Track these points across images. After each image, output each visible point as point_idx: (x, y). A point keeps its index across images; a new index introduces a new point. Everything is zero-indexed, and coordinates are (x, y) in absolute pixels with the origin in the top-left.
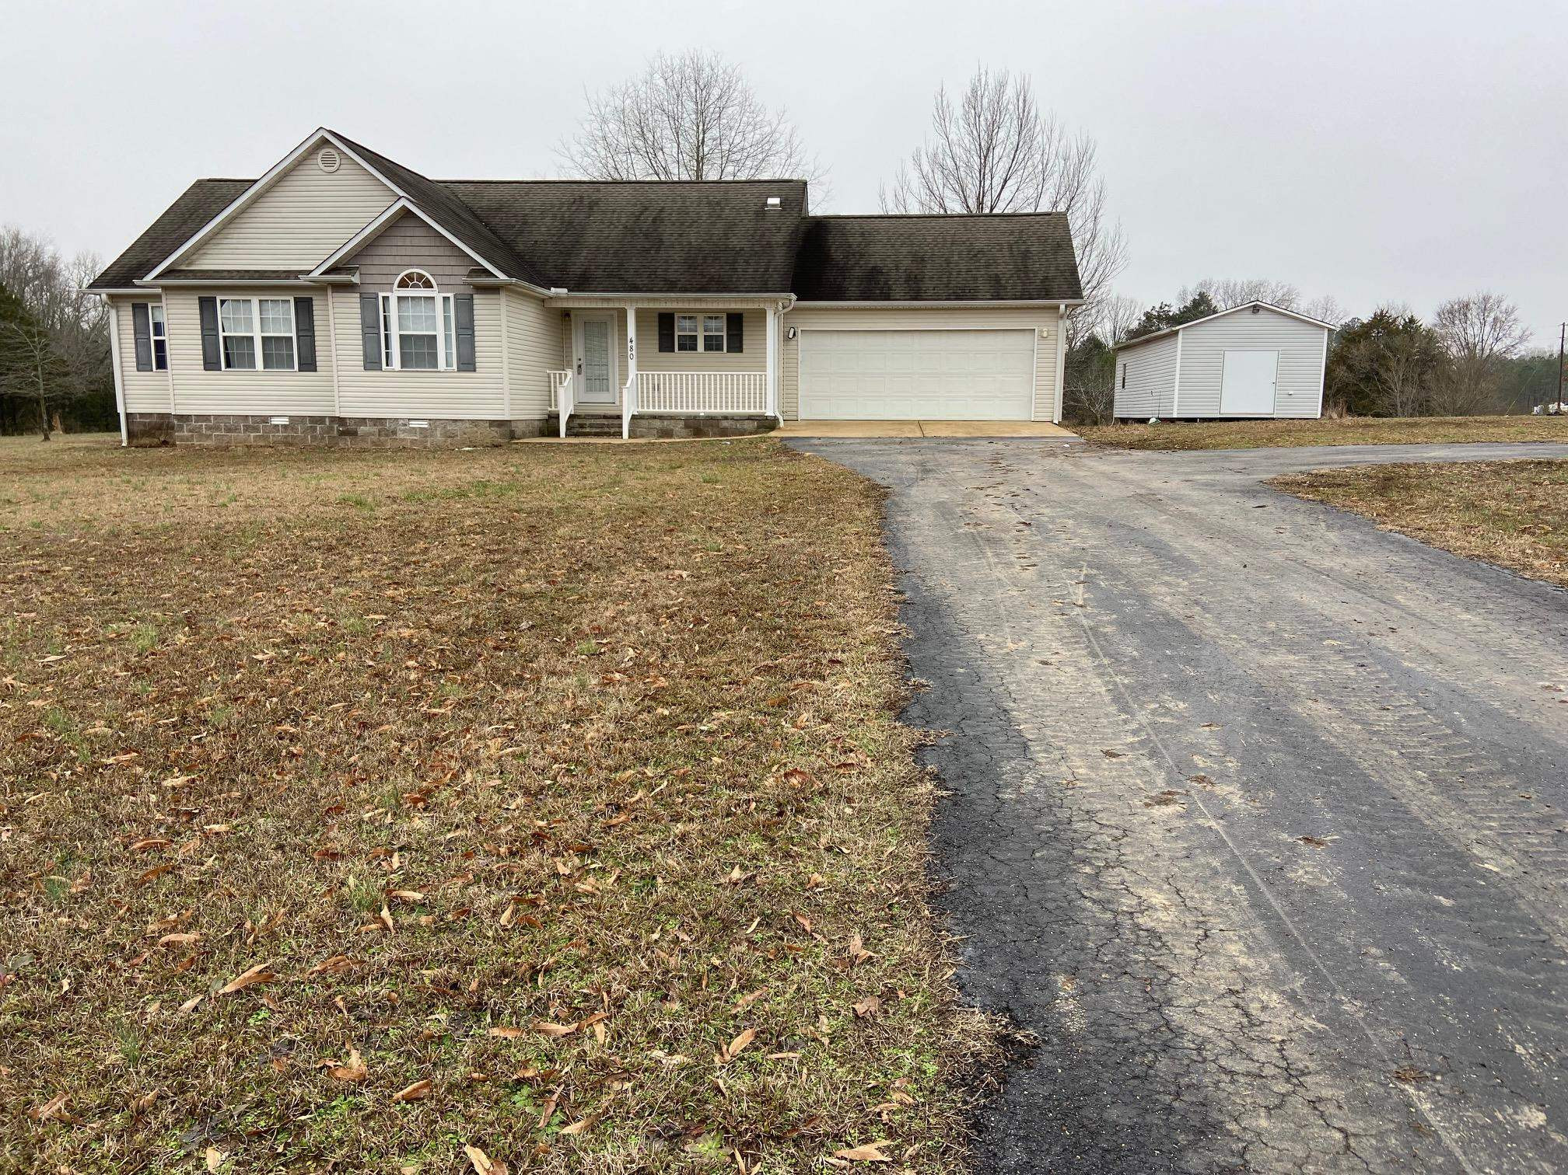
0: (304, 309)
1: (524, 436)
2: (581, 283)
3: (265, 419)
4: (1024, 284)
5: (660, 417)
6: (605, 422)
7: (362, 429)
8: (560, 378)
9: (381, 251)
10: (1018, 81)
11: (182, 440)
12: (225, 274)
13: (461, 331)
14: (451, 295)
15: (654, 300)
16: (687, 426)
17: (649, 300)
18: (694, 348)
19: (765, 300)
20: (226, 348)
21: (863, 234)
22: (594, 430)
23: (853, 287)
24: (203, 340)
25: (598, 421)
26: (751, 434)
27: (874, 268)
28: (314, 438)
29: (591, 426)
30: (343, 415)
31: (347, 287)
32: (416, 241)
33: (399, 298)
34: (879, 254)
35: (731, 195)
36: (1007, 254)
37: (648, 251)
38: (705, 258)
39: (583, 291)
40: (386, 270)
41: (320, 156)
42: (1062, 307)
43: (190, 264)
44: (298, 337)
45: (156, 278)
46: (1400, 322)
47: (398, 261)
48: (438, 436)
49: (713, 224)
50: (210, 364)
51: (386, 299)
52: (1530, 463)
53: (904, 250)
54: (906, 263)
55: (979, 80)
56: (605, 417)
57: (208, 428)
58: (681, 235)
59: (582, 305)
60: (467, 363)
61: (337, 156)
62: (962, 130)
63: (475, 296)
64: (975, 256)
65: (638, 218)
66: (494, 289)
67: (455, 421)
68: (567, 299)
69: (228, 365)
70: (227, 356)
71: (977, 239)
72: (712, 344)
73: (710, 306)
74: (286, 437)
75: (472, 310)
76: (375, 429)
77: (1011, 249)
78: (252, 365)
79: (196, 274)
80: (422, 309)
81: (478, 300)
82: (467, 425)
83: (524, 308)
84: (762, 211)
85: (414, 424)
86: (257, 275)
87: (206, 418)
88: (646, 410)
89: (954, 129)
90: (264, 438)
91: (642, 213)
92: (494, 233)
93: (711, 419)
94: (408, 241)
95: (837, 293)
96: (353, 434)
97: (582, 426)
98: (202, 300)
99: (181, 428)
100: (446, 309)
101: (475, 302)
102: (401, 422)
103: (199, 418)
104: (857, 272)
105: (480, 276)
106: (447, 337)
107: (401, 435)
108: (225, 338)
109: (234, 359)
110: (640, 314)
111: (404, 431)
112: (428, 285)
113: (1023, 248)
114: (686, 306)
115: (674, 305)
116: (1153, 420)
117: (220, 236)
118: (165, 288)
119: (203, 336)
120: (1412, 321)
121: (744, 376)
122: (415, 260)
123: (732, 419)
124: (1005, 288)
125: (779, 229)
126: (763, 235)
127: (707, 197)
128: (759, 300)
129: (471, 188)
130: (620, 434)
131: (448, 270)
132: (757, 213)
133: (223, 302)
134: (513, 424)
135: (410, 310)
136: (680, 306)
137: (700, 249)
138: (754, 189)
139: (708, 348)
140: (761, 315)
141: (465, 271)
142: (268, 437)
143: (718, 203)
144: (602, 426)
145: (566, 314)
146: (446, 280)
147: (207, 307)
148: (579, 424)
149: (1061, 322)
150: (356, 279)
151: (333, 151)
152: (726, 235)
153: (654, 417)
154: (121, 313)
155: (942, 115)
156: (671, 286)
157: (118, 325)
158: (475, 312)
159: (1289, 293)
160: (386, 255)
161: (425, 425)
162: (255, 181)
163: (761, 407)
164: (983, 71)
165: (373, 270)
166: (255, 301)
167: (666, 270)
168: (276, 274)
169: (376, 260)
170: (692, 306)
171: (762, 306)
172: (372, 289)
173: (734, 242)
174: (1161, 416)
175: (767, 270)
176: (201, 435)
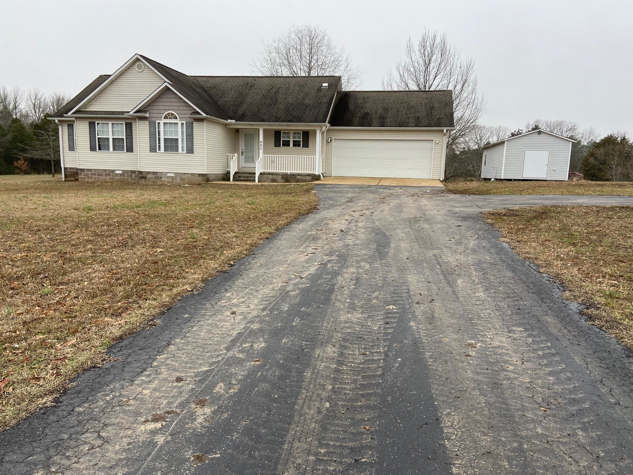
0: (129, 127)
1: (214, 180)
2: (241, 118)
3: (113, 171)
4: (429, 120)
5: (272, 174)
6: (249, 175)
7: (148, 176)
8: (232, 157)
9: (157, 104)
10: (442, 36)
11: (81, 179)
12: (99, 113)
13: (188, 137)
14: (184, 122)
15: (271, 125)
16: (282, 178)
17: (269, 125)
18: (289, 145)
19: (316, 126)
20: (99, 142)
21: (364, 99)
22: (245, 179)
23: (356, 121)
24: (90, 139)
25: (247, 175)
26: (309, 182)
27: (366, 113)
28: (132, 179)
29: (243, 177)
30: (141, 170)
31: (144, 118)
32: (171, 100)
33: (164, 123)
34: (369, 107)
35: (308, 82)
36: (424, 107)
37: (271, 105)
38: (293, 109)
39: (242, 121)
40: (159, 111)
41: (136, 65)
42: (445, 131)
43: (86, 108)
44: (126, 138)
45: (72, 114)
46: (619, 139)
47: (164, 108)
48: (178, 180)
49: (299, 94)
50: (93, 149)
51: (159, 123)
52: (618, 207)
53: (380, 106)
54: (380, 111)
55: (425, 35)
56: (250, 173)
57: (91, 174)
58: (285, 99)
59: (244, 127)
60: (190, 150)
61: (143, 65)
62: (418, 56)
63: (194, 123)
64: (410, 108)
65: (269, 91)
66: (201, 120)
67: (185, 174)
68: (235, 124)
69: (100, 149)
70: (99, 145)
71: (412, 101)
72: (296, 144)
73: (296, 128)
74: (120, 179)
75: (193, 128)
76: (154, 176)
77: (426, 106)
78: (108, 149)
79: (87, 112)
80: (173, 128)
81: (196, 125)
82: (190, 175)
83: (216, 128)
84: (320, 89)
85: (169, 175)
86: (111, 113)
87: (91, 170)
88: (266, 171)
89: (414, 55)
90: (112, 179)
91: (271, 89)
92: (210, 97)
93: (293, 175)
94: (168, 100)
95: (349, 123)
96: (145, 178)
97: (240, 177)
98: (90, 123)
99: (81, 174)
100: (182, 128)
101: (194, 125)
102: (164, 174)
103: (88, 170)
104: (359, 115)
105: (195, 115)
106: (182, 139)
107: (164, 179)
108: (98, 138)
109: (102, 147)
110: (265, 131)
111: (165, 177)
112: (175, 118)
113: (431, 105)
114: (286, 128)
115: (281, 128)
116: (492, 180)
117: (97, 97)
118: (76, 118)
119: (90, 137)
120: (624, 139)
121: (307, 157)
122: (170, 108)
123: (301, 175)
124: (421, 122)
125: (326, 96)
126: (319, 98)
127: (298, 83)
128: (314, 126)
129: (205, 79)
130: (255, 181)
131: (183, 112)
132: (318, 90)
133: (98, 124)
134: (208, 175)
135: (168, 128)
136: (284, 128)
137: (292, 104)
138: (318, 80)
139: (294, 145)
140: (315, 132)
141: (190, 112)
142: (114, 178)
143: (303, 86)
144: (248, 177)
145: (237, 131)
146: (182, 116)
147: (92, 126)
148: (238, 176)
149: (444, 137)
150: (147, 115)
151: (141, 63)
152: (304, 99)
153: (269, 174)
154: (63, 128)
155: (410, 50)
156: (278, 120)
157: (62, 132)
158: (194, 129)
159: (574, 126)
160: (159, 106)
161: (173, 175)
162: (110, 76)
163: (313, 170)
164: (427, 31)
165: (154, 111)
166: (110, 123)
167: (277, 113)
168: (118, 113)
169: (156, 107)
170: (288, 128)
171: (315, 128)
172: (153, 119)
173: (307, 101)
174: (497, 178)
175: (318, 113)
176: (88, 177)
